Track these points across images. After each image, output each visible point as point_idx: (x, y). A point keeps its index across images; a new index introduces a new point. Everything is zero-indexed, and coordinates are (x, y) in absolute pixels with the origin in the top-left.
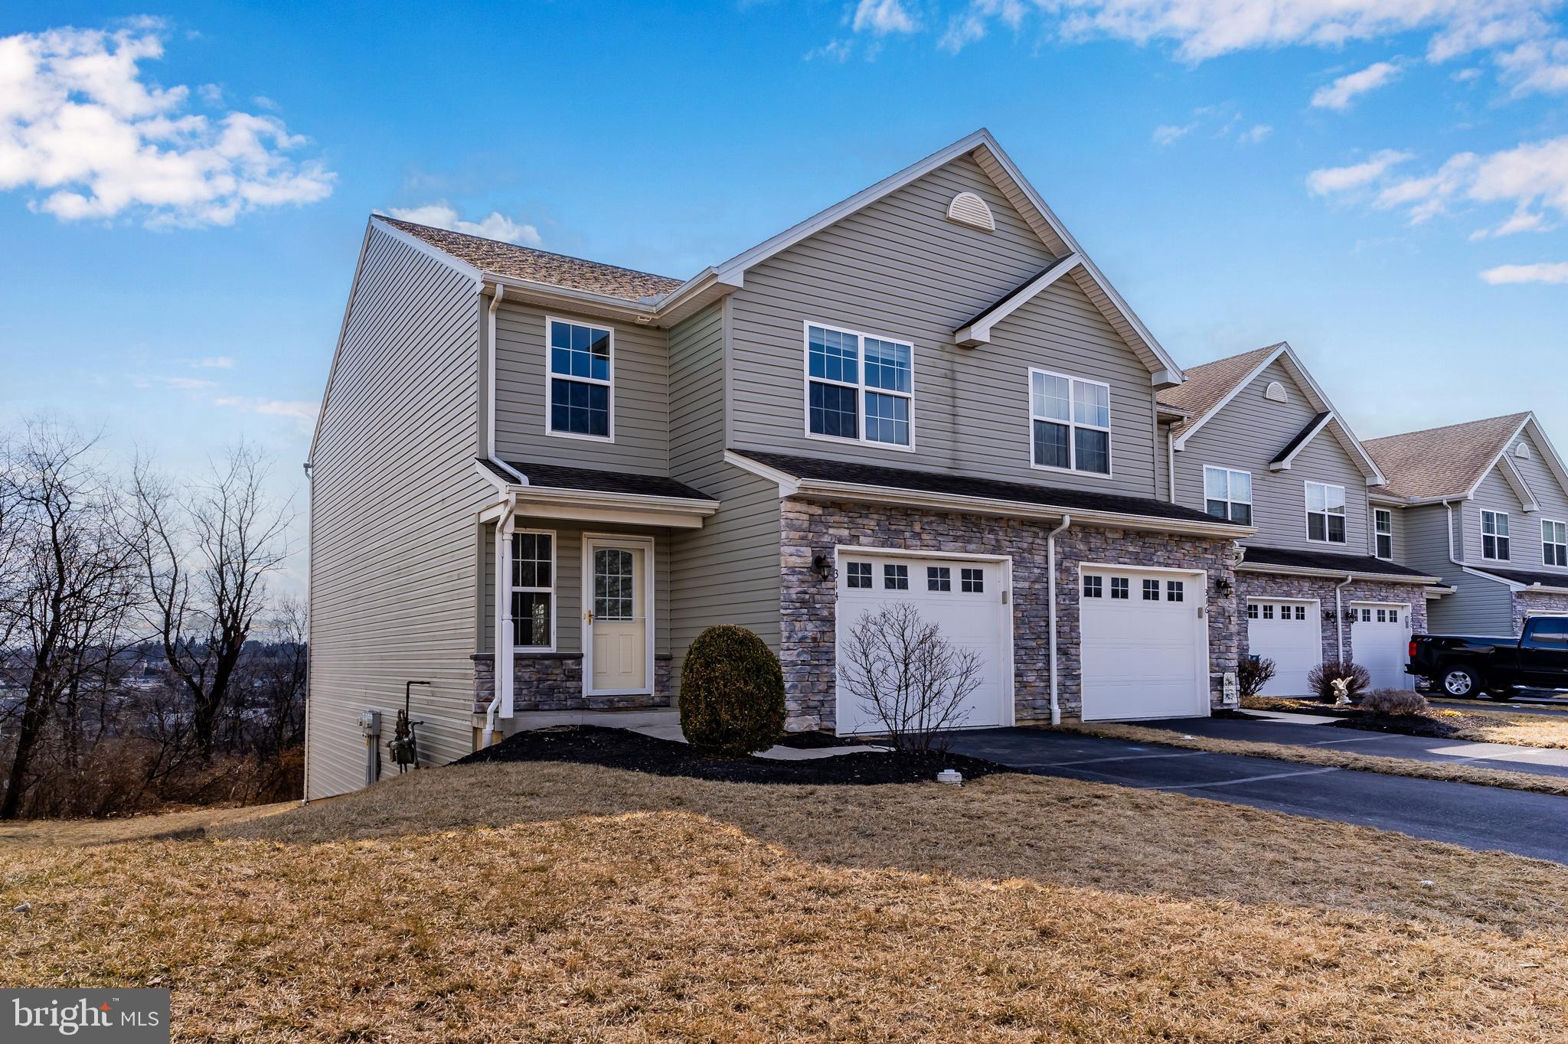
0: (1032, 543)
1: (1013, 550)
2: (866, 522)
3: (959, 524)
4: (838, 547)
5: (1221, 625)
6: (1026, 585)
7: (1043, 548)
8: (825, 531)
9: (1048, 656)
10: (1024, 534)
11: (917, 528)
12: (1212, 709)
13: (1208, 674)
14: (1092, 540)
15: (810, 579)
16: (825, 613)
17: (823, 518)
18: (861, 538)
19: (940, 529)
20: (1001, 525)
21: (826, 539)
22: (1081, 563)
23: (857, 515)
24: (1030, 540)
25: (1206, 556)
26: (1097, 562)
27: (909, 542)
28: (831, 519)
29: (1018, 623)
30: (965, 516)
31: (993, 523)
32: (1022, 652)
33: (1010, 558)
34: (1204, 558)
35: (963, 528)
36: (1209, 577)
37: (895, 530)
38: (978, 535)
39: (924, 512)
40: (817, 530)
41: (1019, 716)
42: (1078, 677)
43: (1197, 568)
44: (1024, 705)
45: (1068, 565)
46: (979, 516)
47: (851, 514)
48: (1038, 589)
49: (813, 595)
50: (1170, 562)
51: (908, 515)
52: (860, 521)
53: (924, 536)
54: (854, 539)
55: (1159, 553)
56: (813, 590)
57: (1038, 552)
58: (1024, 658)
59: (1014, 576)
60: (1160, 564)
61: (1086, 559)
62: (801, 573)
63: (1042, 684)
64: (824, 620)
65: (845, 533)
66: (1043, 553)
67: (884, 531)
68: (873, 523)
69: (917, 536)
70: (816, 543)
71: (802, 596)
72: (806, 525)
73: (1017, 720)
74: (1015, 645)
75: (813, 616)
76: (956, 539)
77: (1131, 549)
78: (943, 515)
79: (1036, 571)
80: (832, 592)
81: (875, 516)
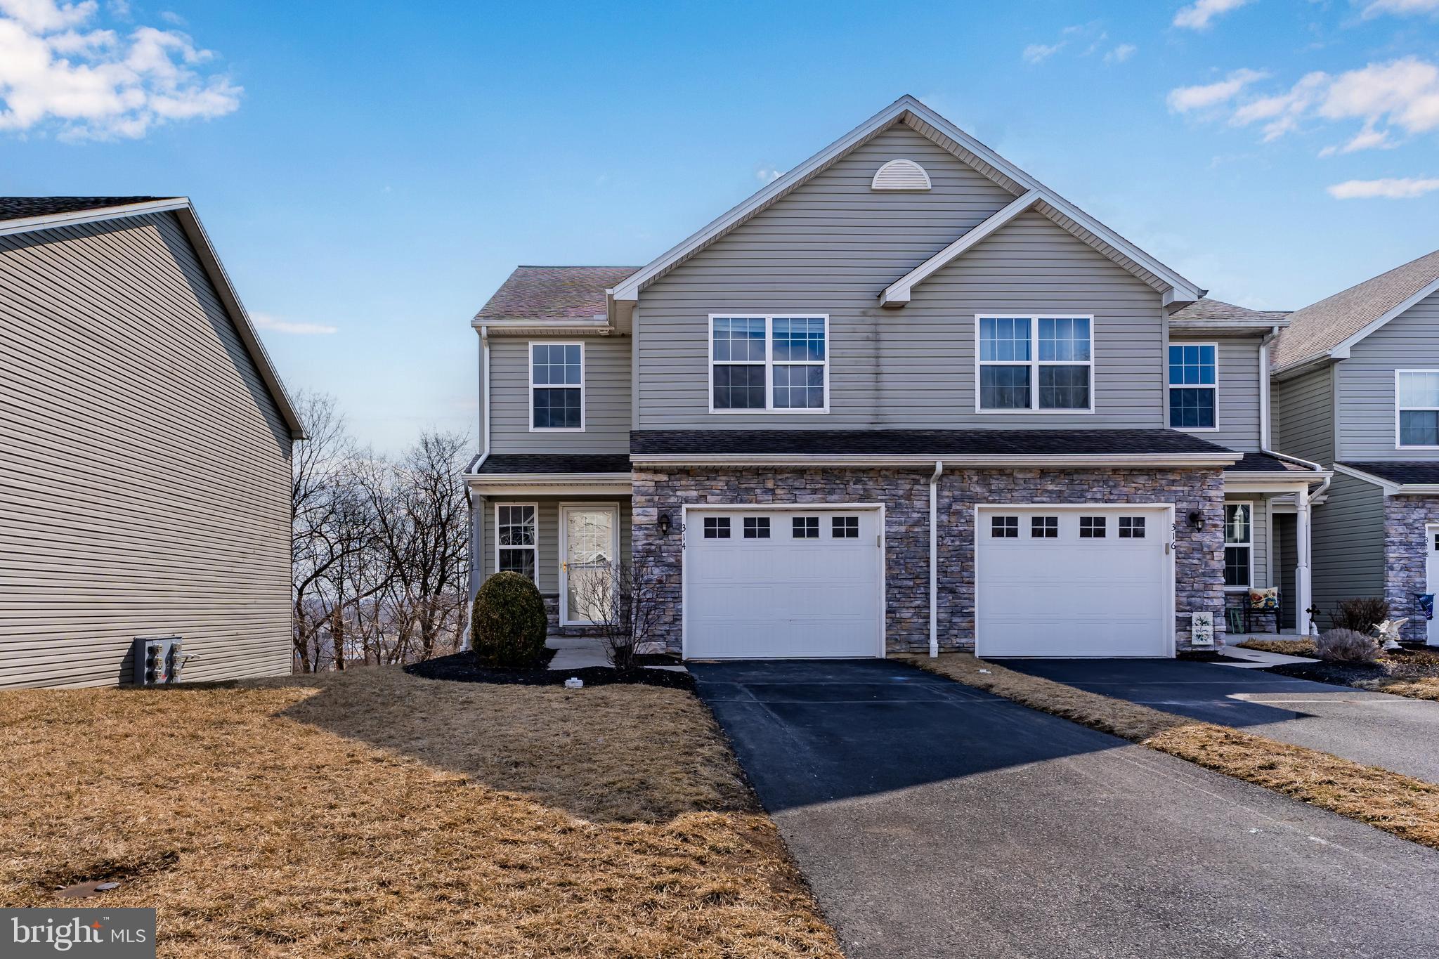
0: (911, 490)
1: (884, 497)
2: (713, 483)
3: (818, 478)
4: (685, 506)
5: (1196, 562)
6: (903, 529)
7: (925, 494)
8: (671, 493)
9: (928, 594)
10: (899, 482)
11: (770, 485)
12: (1177, 650)
13: (1174, 614)
14: (993, 482)
15: (656, 533)
16: (672, 560)
17: (670, 483)
18: (708, 497)
19: (797, 484)
20: (871, 475)
21: (673, 500)
22: (977, 506)
23: (704, 478)
24: (908, 487)
25: (1174, 488)
26: (999, 503)
27: (760, 498)
28: (677, 484)
29: (890, 565)
30: (825, 471)
31: (861, 475)
32: (896, 591)
33: (883, 505)
34: (1170, 491)
35: (822, 482)
36: (1178, 511)
37: (746, 488)
38: (842, 486)
39: (776, 471)
40: (664, 493)
41: (889, 649)
42: (972, 614)
43: (1159, 501)
44: (897, 639)
45: (958, 507)
46: (843, 470)
47: (697, 478)
48: (917, 532)
49: (660, 547)
50: (1112, 497)
51: (759, 475)
52: (708, 483)
53: (778, 491)
54: (702, 498)
55: (1095, 489)
56: (658, 542)
57: (918, 498)
58: (898, 596)
59: (886, 521)
60: (1096, 500)
61: (985, 501)
62: (647, 529)
63: (921, 621)
64: (670, 565)
65: (694, 494)
66: (926, 498)
67: (734, 490)
68: (721, 484)
69: (772, 491)
70: (662, 504)
71: (648, 547)
72: (652, 490)
73: (887, 653)
74: (886, 585)
75: (659, 562)
76: (815, 492)
77: (1051, 487)
78: (801, 472)
79: (915, 515)
80: (678, 543)
81: (724, 478)
